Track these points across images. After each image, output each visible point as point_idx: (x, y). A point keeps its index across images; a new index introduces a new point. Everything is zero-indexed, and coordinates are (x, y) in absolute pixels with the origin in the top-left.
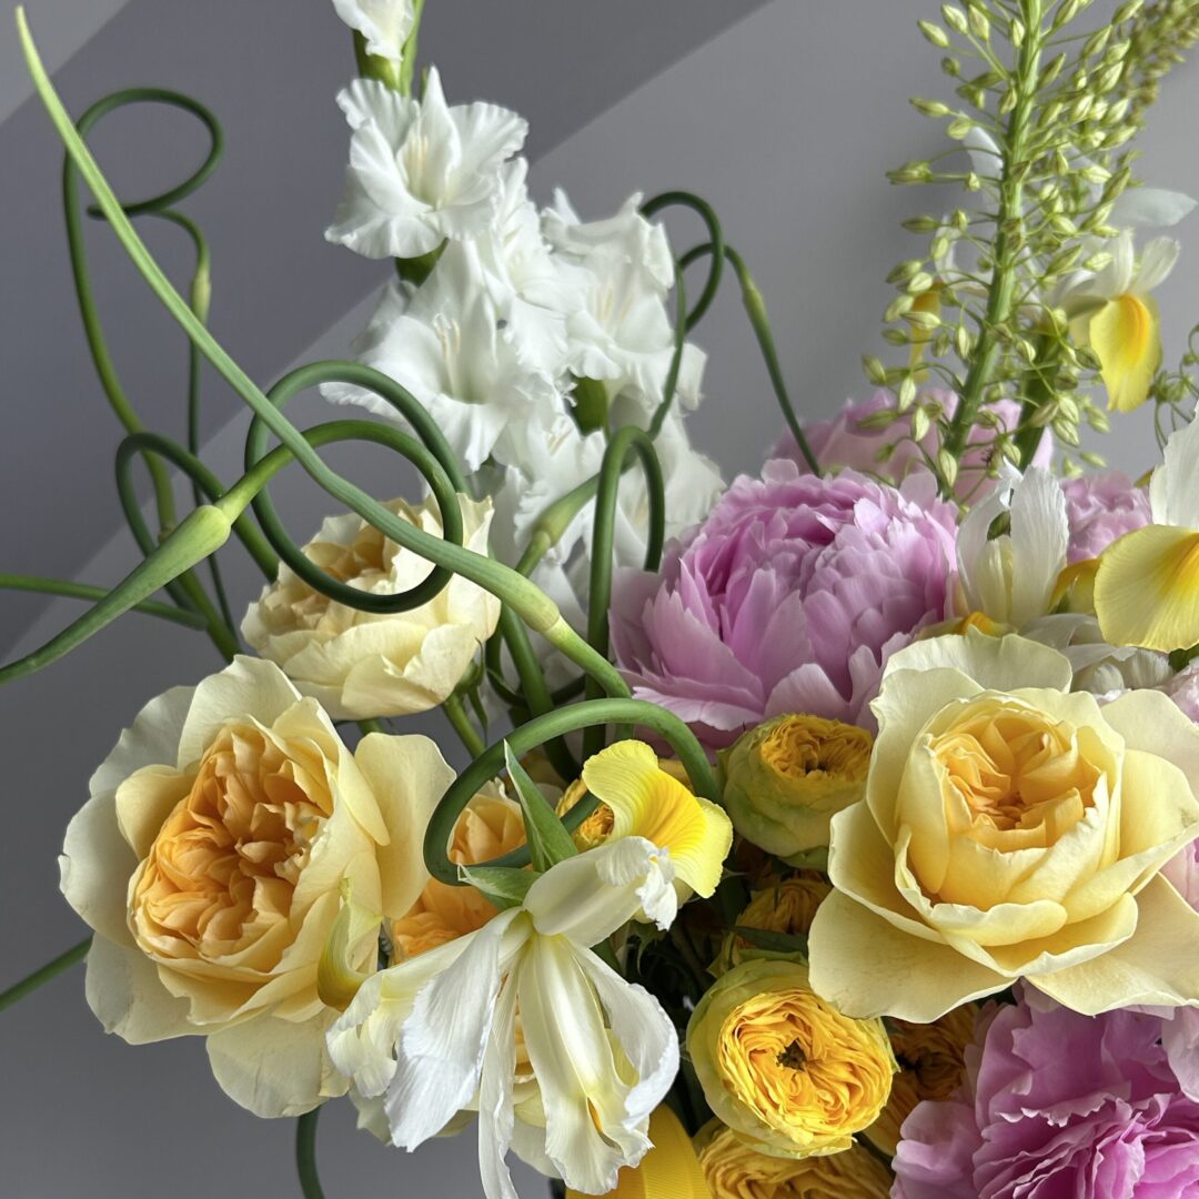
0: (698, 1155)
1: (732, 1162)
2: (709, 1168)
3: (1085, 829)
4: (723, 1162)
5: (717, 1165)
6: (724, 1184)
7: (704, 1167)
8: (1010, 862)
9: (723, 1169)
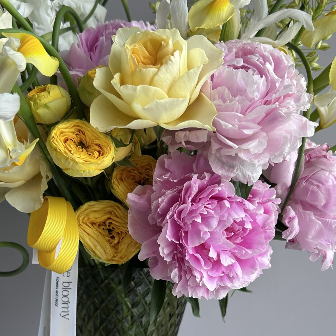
0: (75, 213)
1: (85, 215)
2: (78, 217)
3: (170, 62)
4: (82, 215)
5: (81, 216)
6: (83, 222)
7: (77, 217)
8: (146, 72)
9: (82, 217)
